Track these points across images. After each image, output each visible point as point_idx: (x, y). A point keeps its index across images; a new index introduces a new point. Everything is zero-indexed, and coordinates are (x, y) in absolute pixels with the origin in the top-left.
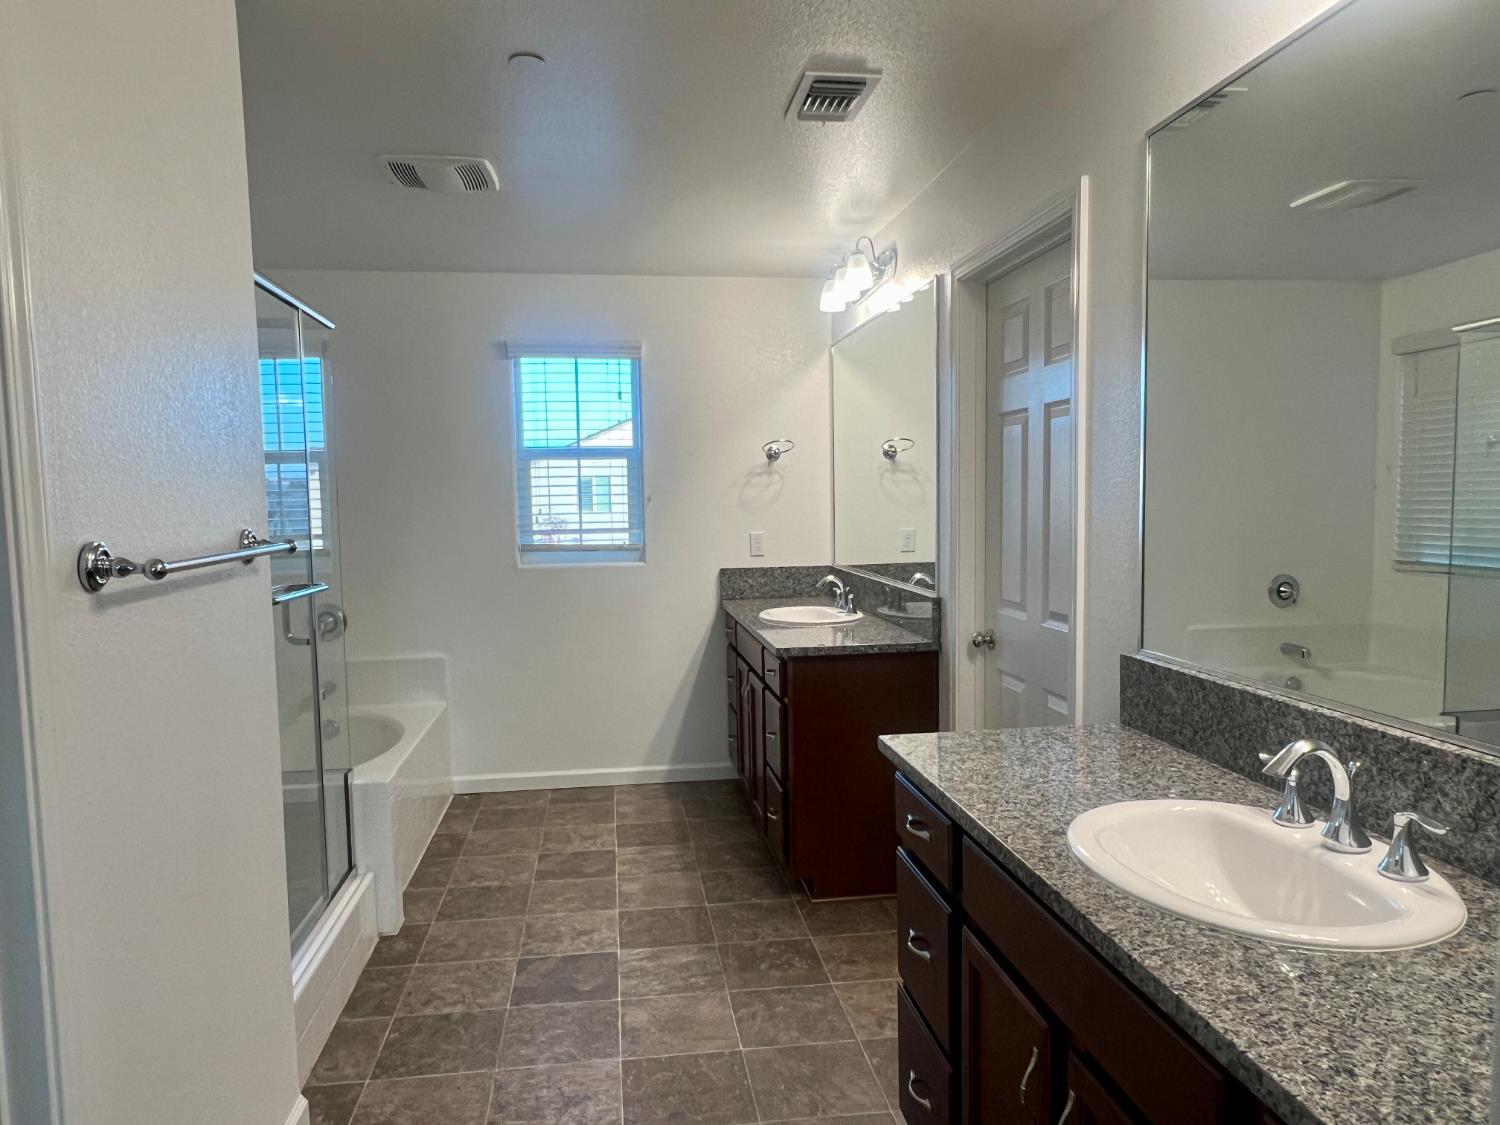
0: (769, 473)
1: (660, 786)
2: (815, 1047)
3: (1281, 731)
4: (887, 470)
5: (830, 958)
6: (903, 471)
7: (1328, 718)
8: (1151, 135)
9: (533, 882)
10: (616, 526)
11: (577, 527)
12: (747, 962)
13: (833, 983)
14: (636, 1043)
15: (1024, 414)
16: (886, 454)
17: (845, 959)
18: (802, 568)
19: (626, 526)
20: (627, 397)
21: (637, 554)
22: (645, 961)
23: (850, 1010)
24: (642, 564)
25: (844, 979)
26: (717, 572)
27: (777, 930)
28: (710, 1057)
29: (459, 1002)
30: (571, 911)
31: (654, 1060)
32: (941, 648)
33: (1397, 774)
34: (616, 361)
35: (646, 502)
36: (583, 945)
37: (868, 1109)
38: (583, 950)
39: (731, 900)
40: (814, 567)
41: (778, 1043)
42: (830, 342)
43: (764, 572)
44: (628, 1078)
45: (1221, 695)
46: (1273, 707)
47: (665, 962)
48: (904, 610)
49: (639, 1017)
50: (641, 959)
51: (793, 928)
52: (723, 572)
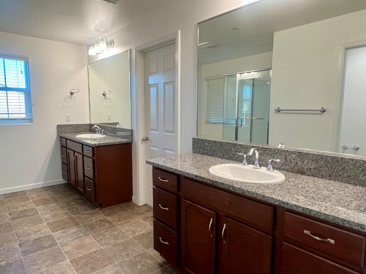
0: (71, 98)
1: (41, 188)
2: (121, 242)
3: (235, 149)
4: (104, 99)
5: (114, 221)
6: (108, 99)
7: (246, 145)
8: (199, 23)
9: (11, 221)
10: (21, 112)
11: (7, 112)
12: (92, 227)
13: (118, 227)
14: (71, 255)
15: (157, 85)
16: (103, 95)
17: (118, 221)
18: (82, 124)
19: (25, 112)
20: (24, 73)
21: (29, 121)
22: (62, 234)
23: (125, 231)
24: (32, 124)
25: (120, 225)
26: (56, 126)
27: (97, 218)
28: (95, 252)
29: (3, 261)
30: (29, 226)
31: (79, 257)
32: (133, 142)
33: (261, 154)
34: (20, 61)
35: (32, 105)
36: (39, 235)
37: (141, 252)
38: (39, 236)
39: (80, 213)
40: (85, 124)
41: (111, 244)
42: (87, 64)
43: (71, 125)
44: (73, 264)
45: (220, 143)
46: (233, 144)
47: (68, 233)
48: (116, 134)
49: (68, 248)
50: (60, 234)
51: (101, 216)
52: (58, 126)
